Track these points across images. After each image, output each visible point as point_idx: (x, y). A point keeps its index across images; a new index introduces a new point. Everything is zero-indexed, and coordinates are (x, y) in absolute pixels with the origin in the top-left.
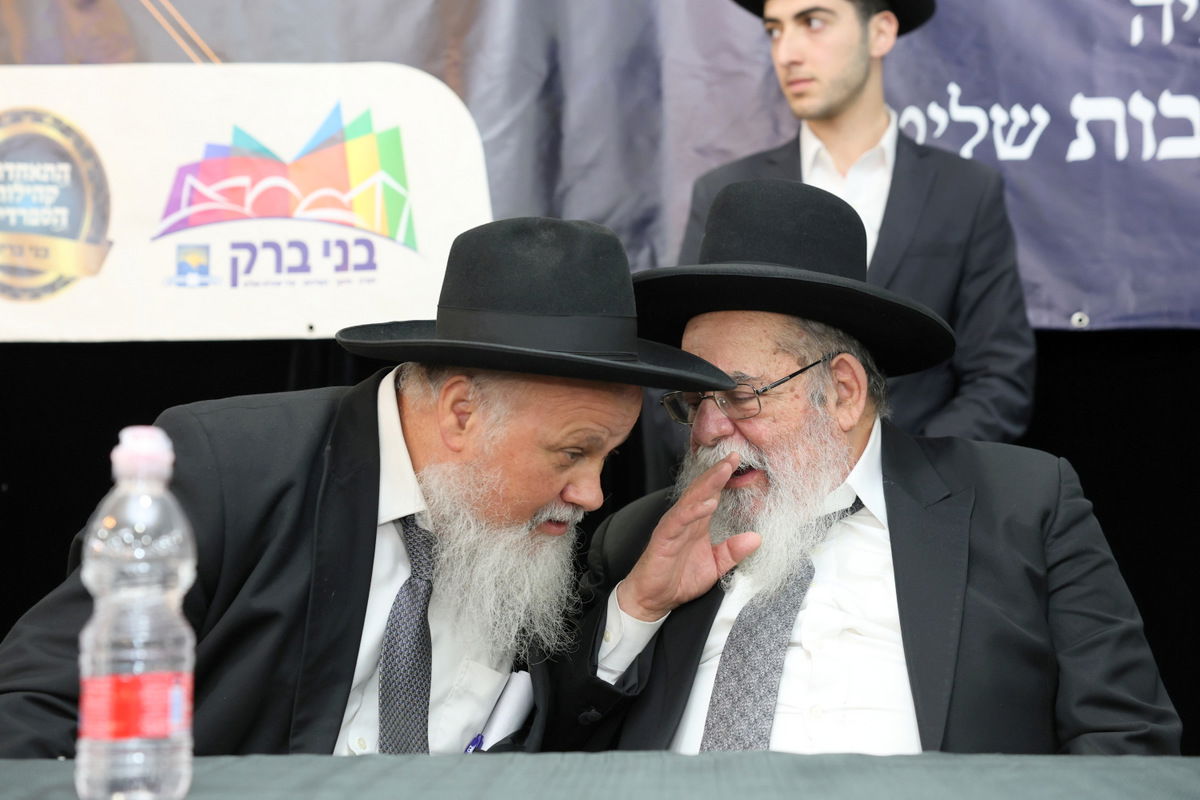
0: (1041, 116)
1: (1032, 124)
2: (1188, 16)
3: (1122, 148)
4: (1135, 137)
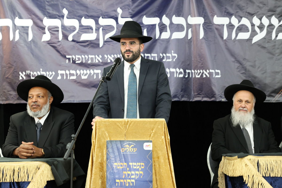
0: (54, 73)
1: (52, 74)
2: (74, 59)
3: (65, 78)
4: (67, 76)
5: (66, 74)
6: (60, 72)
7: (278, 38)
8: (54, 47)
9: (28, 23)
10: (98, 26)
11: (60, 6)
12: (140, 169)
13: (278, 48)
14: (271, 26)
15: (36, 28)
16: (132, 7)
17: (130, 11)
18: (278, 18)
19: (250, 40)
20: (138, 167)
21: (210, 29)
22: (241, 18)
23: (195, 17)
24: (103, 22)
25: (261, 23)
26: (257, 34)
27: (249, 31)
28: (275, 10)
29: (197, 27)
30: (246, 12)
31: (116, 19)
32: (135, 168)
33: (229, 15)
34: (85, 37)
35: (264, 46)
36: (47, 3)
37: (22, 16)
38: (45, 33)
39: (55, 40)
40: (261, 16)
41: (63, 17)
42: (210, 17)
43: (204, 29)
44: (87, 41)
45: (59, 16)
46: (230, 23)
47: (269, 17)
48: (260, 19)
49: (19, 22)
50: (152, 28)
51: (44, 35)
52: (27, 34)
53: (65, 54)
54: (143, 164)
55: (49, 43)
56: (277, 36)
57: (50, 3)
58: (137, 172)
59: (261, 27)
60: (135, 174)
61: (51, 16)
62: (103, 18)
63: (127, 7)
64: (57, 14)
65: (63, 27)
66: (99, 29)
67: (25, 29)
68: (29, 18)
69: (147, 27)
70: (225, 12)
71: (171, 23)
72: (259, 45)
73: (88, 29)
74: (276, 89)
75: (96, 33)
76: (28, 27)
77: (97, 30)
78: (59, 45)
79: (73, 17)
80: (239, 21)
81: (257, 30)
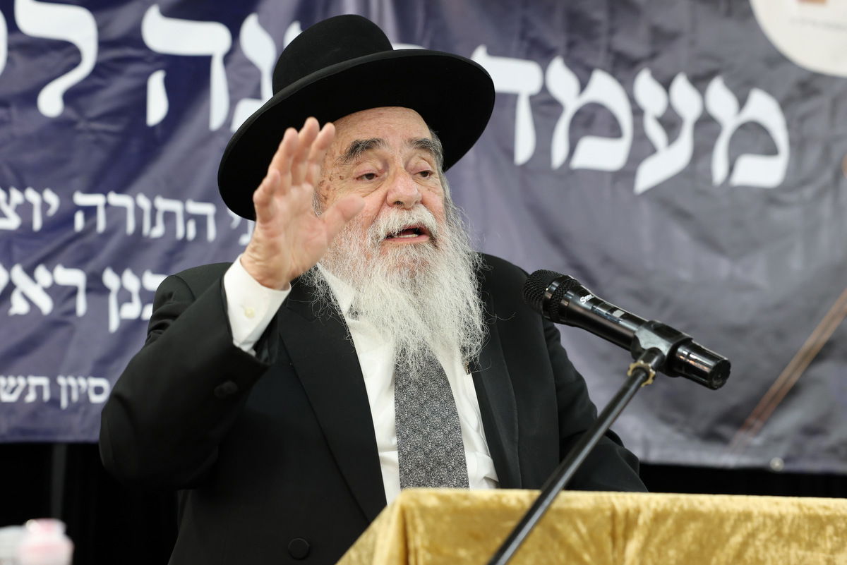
7: (737, 178)
14: (708, 120)
19: (627, 174)
22: (590, 70)
25: (670, 107)
26: (653, 150)
27: (622, 137)
28: (720, 54)
30: (609, 50)
33: (540, 53)
35: (686, 208)
40: (668, 70)
46: (544, 89)
47: (700, 82)
48: (666, 84)
56: (731, 169)
59: (670, 123)
70: (523, 36)
72: (663, 203)
74: (736, 409)
80: (583, 86)
81: (655, 133)
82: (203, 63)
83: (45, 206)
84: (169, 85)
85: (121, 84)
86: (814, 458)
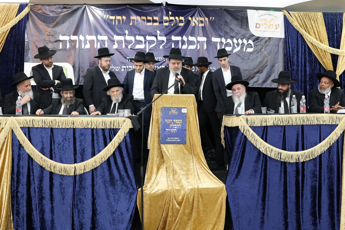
0: (119, 67)
1: (119, 68)
3: (126, 70)
4: (127, 69)
5: (127, 68)
6: (123, 67)
7: (247, 51)
8: (119, 52)
9: (105, 38)
10: (146, 41)
11: (124, 29)
12: (180, 123)
13: (247, 57)
14: (243, 44)
15: (110, 41)
16: (166, 30)
17: (165, 32)
18: (246, 40)
19: (232, 51)
20: (178, 122)
21: (210, 44)
22: (227, 38)
23: (201, 37)
24: (149, 38)
25: (238, 42)
26: (236, 48)
27: (231, 46)
28: (245, 35)
29: (203, 43)
30: (230, 36)
31: (156, 37)
32: (177, 122)
33: (221, 37)
34: (138, 47)
35: (240, 55)
36: (116, 27)
37: (102, 34)
38: (115, 44)
39: (120, 48)
40: (238, 38)
41: (125, 35)
42: (210, 37)
43: (206, 44)
44: (139, 49)
45: (123, 34)
46: (221, 41)
47: (242, 39)
48: (238, 40)
49: (100, 38)
50: (177, 42)
51: (114, 45)
52: (105, 45)
53: (126, 56)
54: (181, 120)
55: (117, 50)
56: (246, 50)
57: (118, 27)
58: (178, 125)
59: (238, 44)
60: (177, 126)
61: (118, 34)
62: (148, 36)
63: (163, 30)
64: (122, 33)
65: (126, 41)
66: (146, 42)
67: (103, 42)
68: (106, 35)
69: (174, 42)
70: (218, 35)
71: (188, 40)
72: (237, 54)
73: (140, 42)
75: (144, 44)
76: (105, 40)
77: (145, 43)
78: (123, 51)
79: (131, 35)
80: (226, 41)
81: (236, 46)
82: (178, 41)
83: (160, 59)
84: (174, 44)
85: (169, 44)
86: (255, 85)
